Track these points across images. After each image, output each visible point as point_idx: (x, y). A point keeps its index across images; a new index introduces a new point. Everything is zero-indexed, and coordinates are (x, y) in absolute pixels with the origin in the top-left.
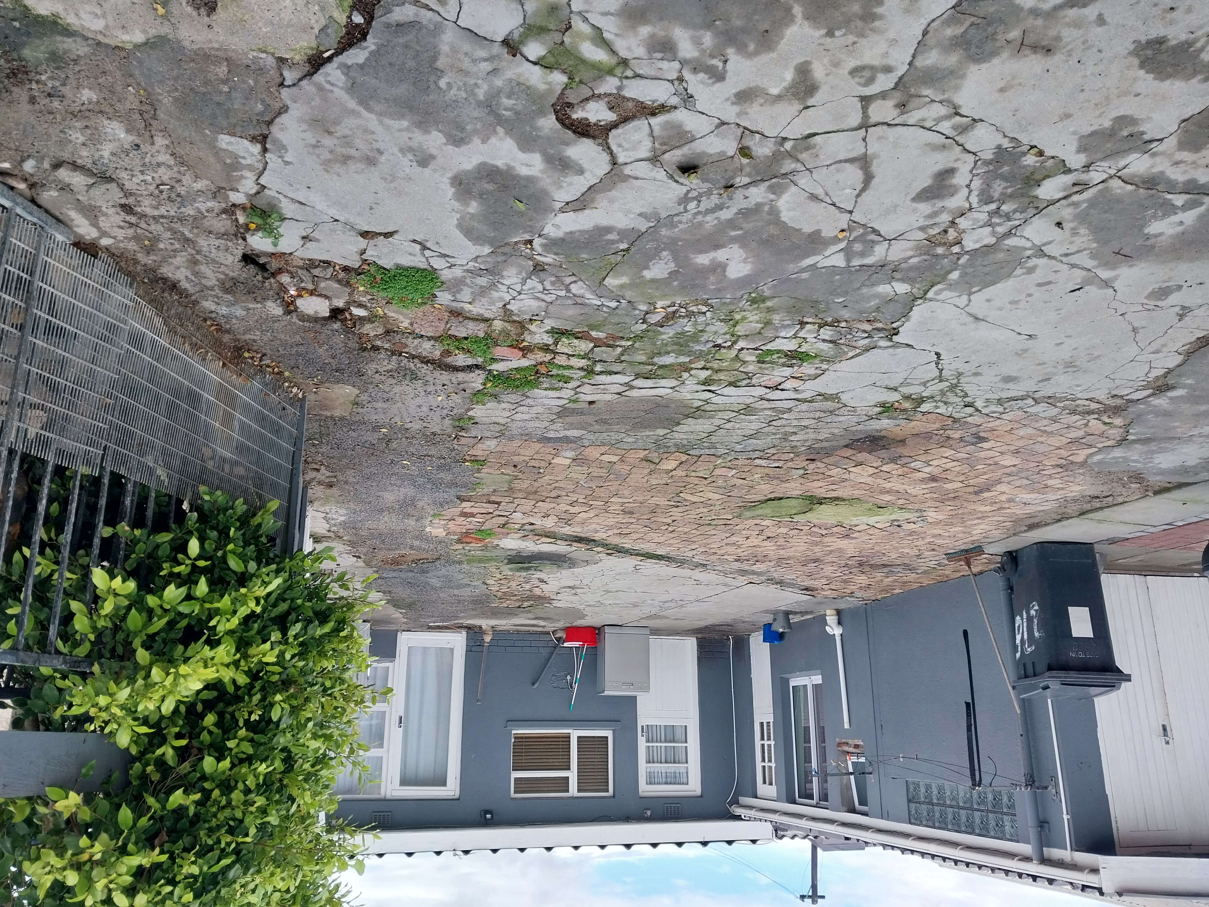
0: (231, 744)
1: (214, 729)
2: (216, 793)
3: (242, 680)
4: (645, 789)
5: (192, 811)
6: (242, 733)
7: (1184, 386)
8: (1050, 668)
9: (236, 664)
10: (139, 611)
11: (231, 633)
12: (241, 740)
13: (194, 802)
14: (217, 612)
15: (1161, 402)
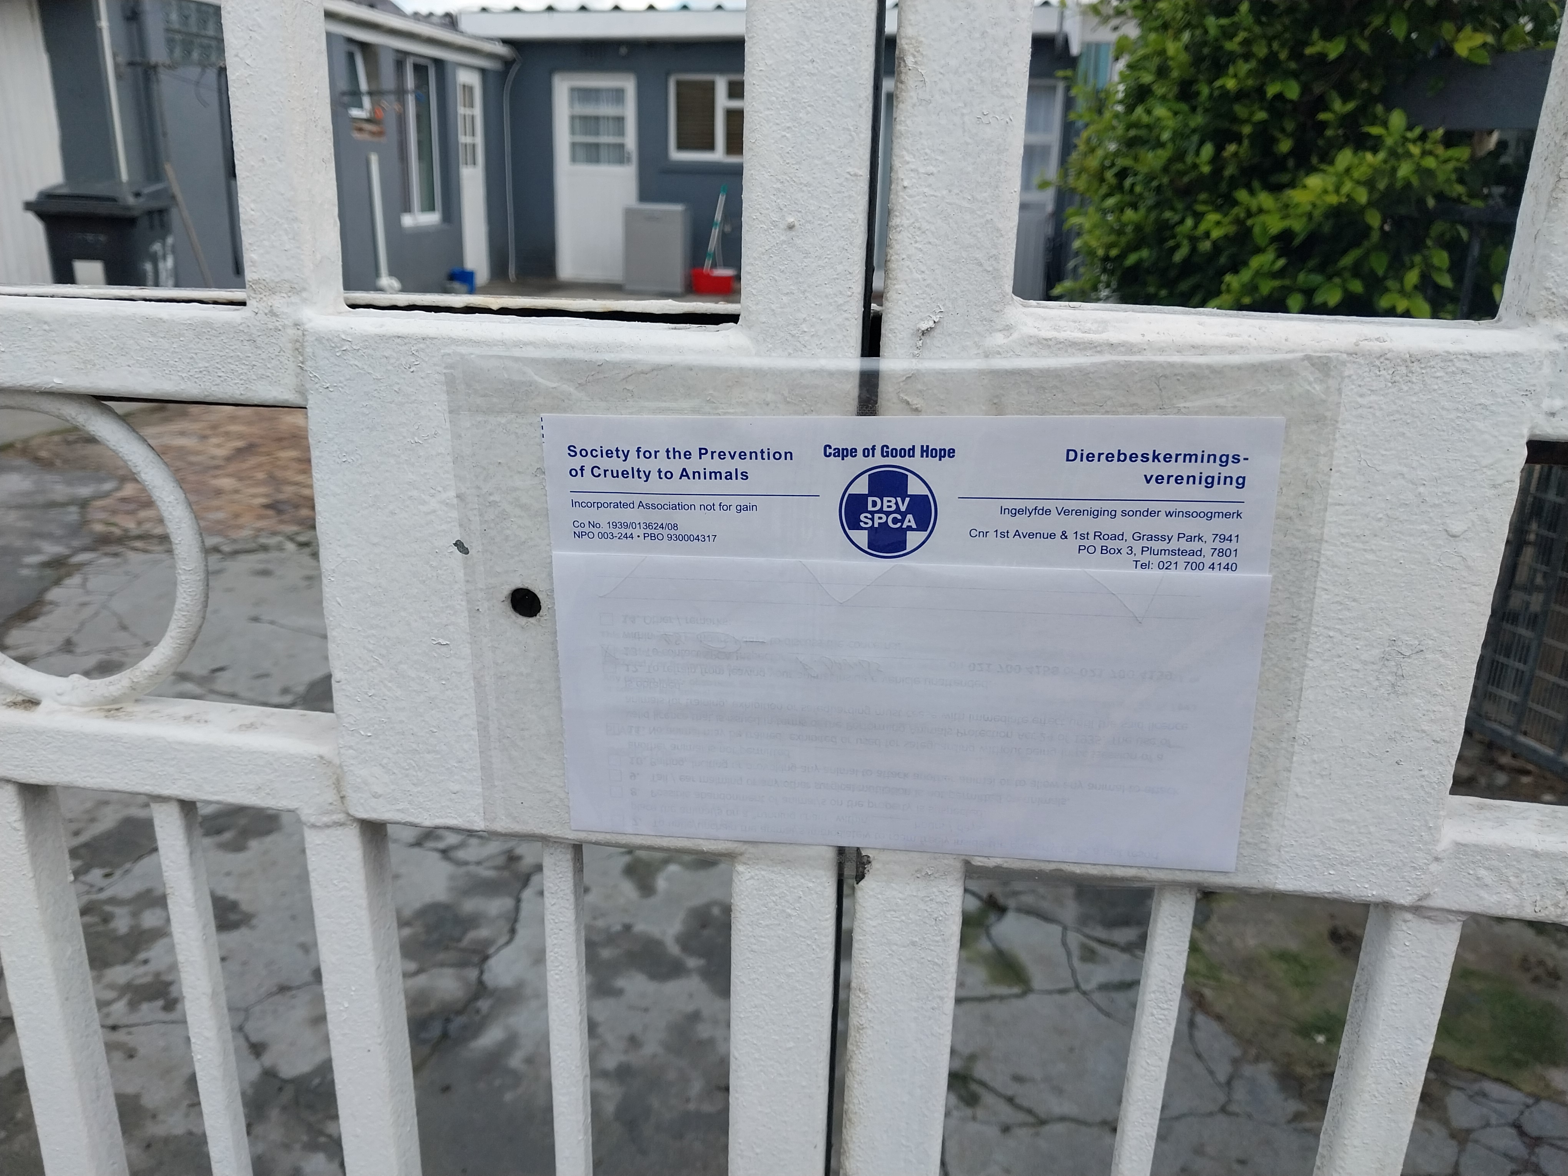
0: (1261, 115)
1: (1279, 135)
2: (1283, 55)
3: (1242, 195)
4: (628, 85)
5: (1316, 34)
6: (1247, 130)
7: (28, 566)
8: (131, 221)
9: (1249, 214)
10: (1372, 272)
11: (1259, 250)
12: (1247, 121)
13: (1313, 44)
14: (1275, 275)
15: (51, 549)
